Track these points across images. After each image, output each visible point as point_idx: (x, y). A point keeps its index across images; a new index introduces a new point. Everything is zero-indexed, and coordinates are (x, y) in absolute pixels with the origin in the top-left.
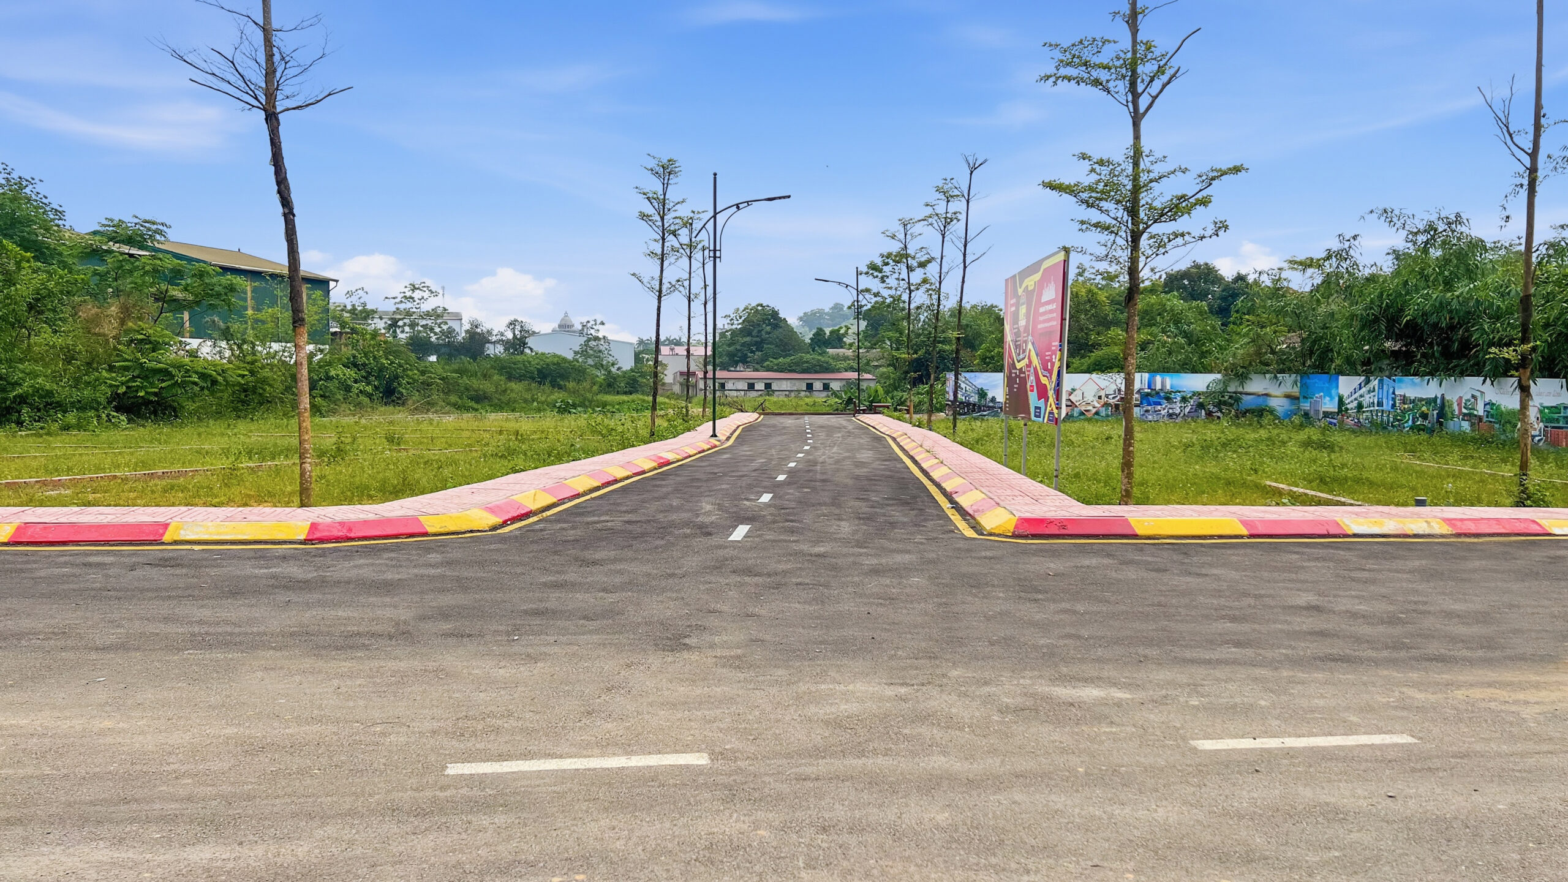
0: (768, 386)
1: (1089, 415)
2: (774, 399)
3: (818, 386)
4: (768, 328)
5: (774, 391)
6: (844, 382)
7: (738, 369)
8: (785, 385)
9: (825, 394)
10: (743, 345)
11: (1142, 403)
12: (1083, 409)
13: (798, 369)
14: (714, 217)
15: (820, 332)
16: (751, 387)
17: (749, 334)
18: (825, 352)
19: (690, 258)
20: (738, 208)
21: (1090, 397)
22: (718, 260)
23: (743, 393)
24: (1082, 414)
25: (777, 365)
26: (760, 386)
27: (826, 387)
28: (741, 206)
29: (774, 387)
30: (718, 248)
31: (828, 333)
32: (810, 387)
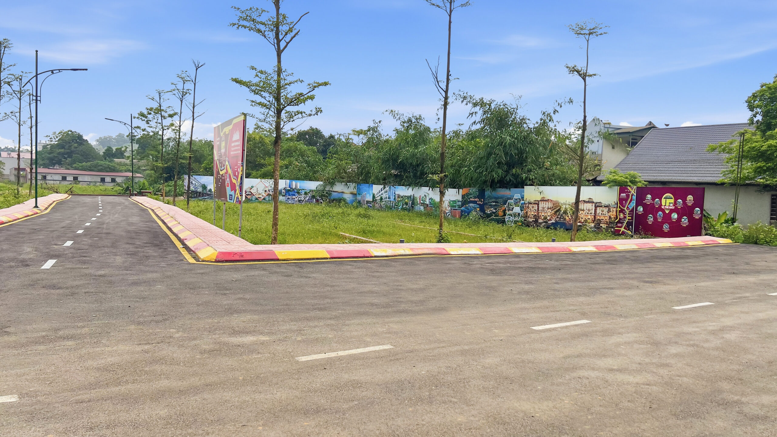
0: (75, 179)
1: (260, 200)
2: (79, 186)
3: (108, 179)
4: (76, 145)
5: (80, 182)
6: (125, 178)
7: (55, 168)
8: (87, 178)
9: (113, 184)
10: (59, 153)
11: (286, 195)
12: (257, 196)
13: (95, 169)
14: (36, 76)
15: (109, 149)
16: (64, 178)
17: (63, 147)
18: (113, 161)
19: (20, 99)
20: (53, 72)
21: (261, 191)
22: (39, 102)
23: (58, 182)
24: (257, 199)
25: (82, 166)
26: (70, 178)
27: (113, 180)
28: (55, 72)
29: (80, 179)
30: (39, 95)
31: (114, 150)
32: (103, 180)
